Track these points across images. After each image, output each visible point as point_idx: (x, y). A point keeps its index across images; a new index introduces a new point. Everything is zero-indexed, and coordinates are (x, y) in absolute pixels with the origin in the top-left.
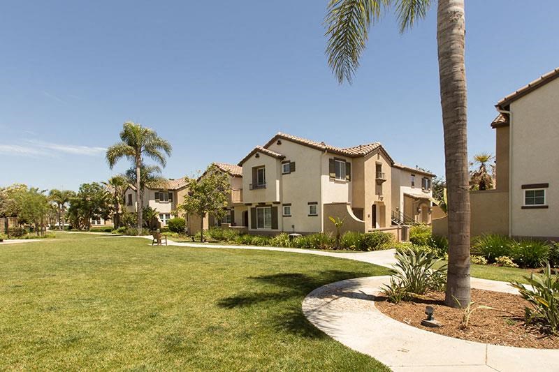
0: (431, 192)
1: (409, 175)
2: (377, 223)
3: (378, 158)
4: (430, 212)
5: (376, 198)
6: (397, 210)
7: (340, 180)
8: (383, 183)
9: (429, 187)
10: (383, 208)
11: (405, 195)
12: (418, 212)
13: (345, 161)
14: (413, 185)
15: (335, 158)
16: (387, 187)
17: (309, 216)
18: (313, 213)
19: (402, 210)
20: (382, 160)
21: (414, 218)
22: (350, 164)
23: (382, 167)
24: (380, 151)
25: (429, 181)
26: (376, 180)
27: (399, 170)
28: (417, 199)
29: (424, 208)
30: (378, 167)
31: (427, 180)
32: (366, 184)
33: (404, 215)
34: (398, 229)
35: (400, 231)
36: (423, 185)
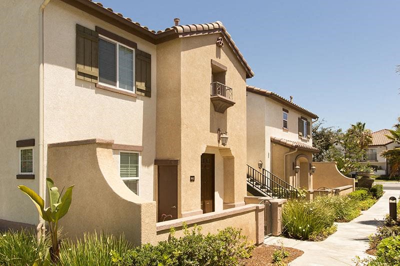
0: (311, 140)
1: (279, 108)
2: (217, 194)
3: (218, 55)
4: (312, 171)
5: (212, 140)
6: (260, 166)
7: (117, 88)
8: (230, 110)
9: (308, 133)
10: (229, 161)
11: (273, 141)
12: (294, 171)
13: (134, 45)
14: (285, 125)
15: (99, 30)
16: (236, 117)
17: (19, 177)
18: (27, 172)
19: (268, 167)
20: (225, 61)
21: (287, 180)
22: (148, 57)
23: (227, 77)
24: (222, 39)
25: (308, 124)
26: (212, 100)
27: (263, 98)
28: (292, 148)
29: (301, 164)
30: (218, 75)
31: (305, 121)
32: (183, 105)
33: (272, 175)
34: (257, 210)
35: (262, 215)
36: (301, 129)
